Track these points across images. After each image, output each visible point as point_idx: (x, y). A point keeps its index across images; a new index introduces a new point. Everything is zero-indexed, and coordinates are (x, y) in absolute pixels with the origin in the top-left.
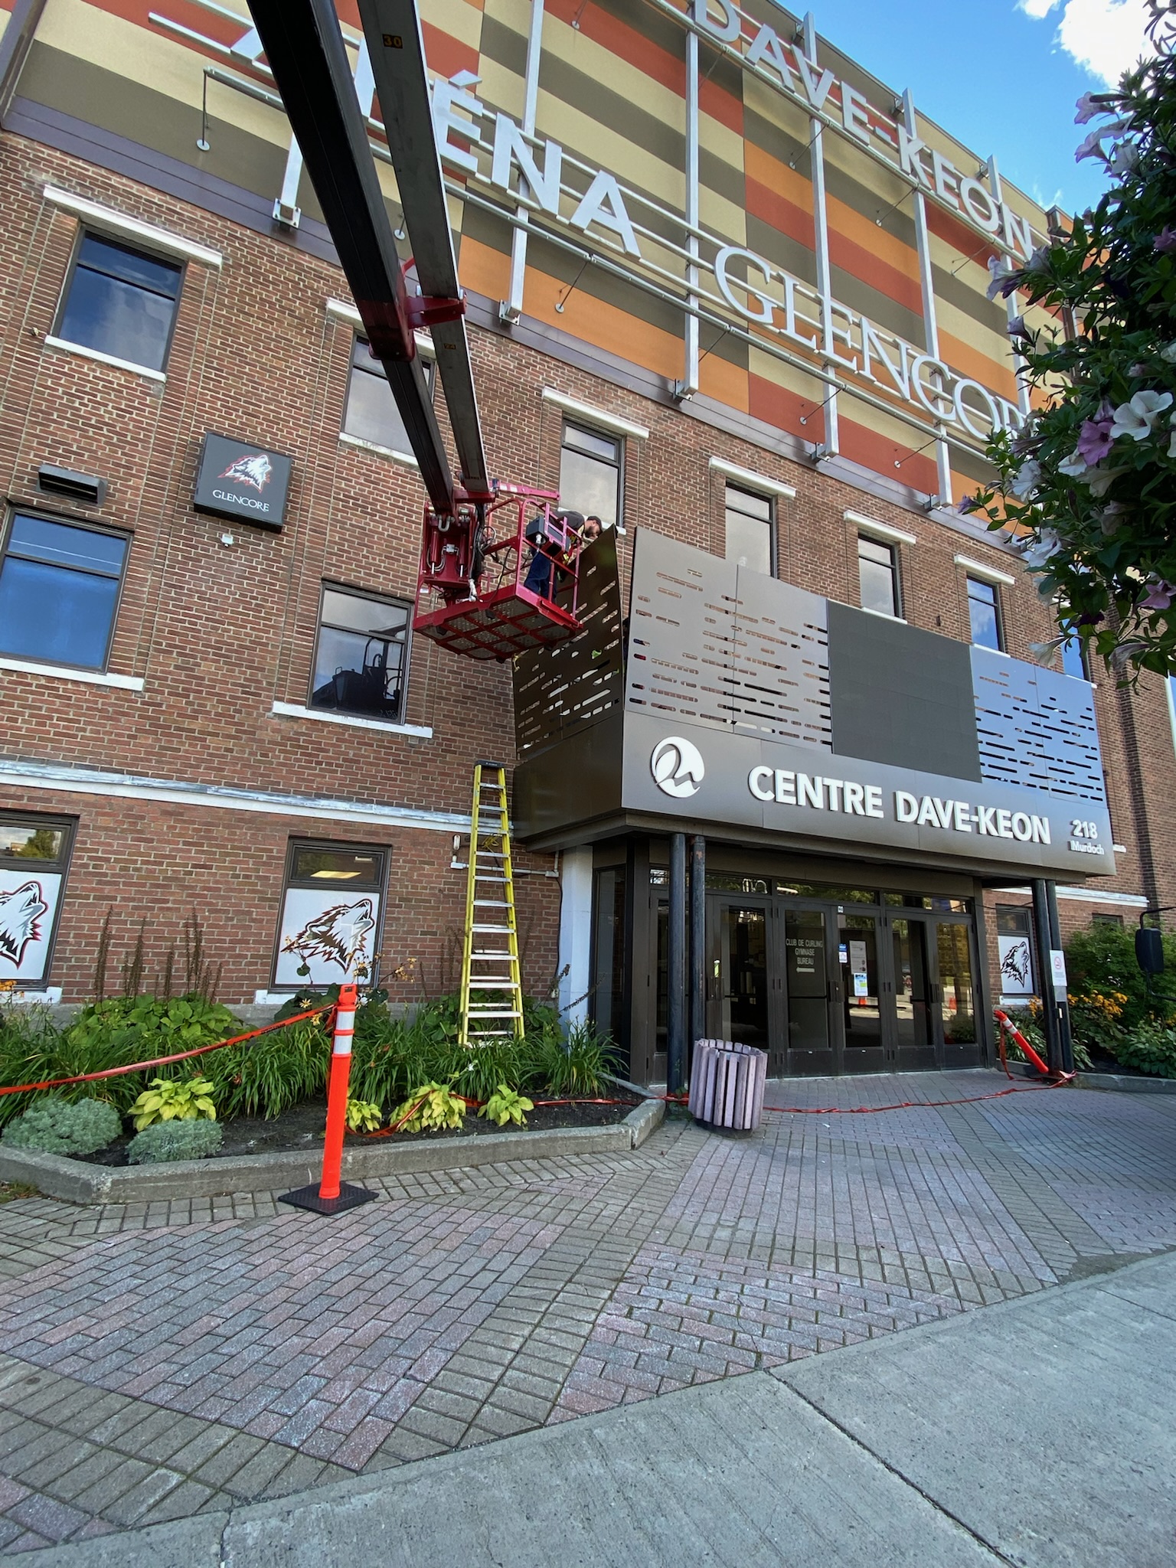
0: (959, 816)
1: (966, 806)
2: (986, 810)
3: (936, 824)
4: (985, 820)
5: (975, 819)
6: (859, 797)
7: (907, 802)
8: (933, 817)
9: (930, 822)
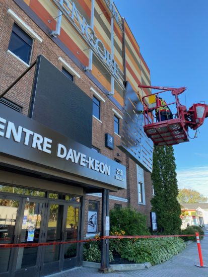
0: (82, 160)
1: (85, 156)
2: (91, 160)
3: (73, 161)
4: (91, 163)
5: (87, 161)
6: (41, 141)
7: (62, 148)
8: (72, 157)
9: (70, 159)
